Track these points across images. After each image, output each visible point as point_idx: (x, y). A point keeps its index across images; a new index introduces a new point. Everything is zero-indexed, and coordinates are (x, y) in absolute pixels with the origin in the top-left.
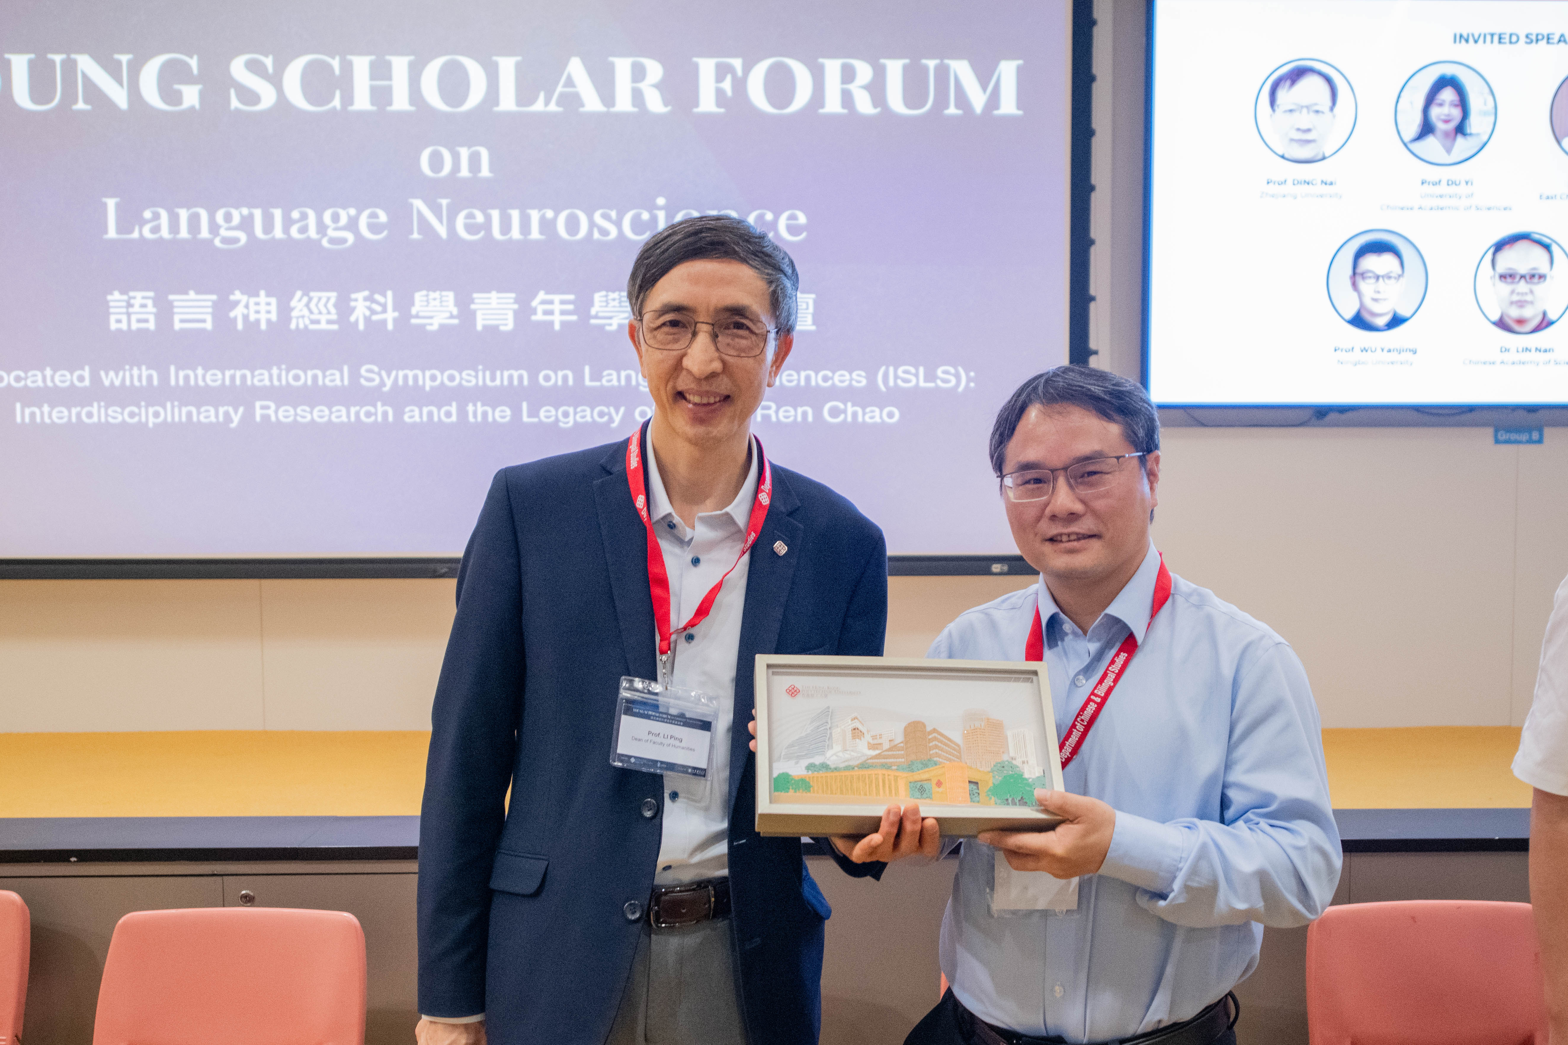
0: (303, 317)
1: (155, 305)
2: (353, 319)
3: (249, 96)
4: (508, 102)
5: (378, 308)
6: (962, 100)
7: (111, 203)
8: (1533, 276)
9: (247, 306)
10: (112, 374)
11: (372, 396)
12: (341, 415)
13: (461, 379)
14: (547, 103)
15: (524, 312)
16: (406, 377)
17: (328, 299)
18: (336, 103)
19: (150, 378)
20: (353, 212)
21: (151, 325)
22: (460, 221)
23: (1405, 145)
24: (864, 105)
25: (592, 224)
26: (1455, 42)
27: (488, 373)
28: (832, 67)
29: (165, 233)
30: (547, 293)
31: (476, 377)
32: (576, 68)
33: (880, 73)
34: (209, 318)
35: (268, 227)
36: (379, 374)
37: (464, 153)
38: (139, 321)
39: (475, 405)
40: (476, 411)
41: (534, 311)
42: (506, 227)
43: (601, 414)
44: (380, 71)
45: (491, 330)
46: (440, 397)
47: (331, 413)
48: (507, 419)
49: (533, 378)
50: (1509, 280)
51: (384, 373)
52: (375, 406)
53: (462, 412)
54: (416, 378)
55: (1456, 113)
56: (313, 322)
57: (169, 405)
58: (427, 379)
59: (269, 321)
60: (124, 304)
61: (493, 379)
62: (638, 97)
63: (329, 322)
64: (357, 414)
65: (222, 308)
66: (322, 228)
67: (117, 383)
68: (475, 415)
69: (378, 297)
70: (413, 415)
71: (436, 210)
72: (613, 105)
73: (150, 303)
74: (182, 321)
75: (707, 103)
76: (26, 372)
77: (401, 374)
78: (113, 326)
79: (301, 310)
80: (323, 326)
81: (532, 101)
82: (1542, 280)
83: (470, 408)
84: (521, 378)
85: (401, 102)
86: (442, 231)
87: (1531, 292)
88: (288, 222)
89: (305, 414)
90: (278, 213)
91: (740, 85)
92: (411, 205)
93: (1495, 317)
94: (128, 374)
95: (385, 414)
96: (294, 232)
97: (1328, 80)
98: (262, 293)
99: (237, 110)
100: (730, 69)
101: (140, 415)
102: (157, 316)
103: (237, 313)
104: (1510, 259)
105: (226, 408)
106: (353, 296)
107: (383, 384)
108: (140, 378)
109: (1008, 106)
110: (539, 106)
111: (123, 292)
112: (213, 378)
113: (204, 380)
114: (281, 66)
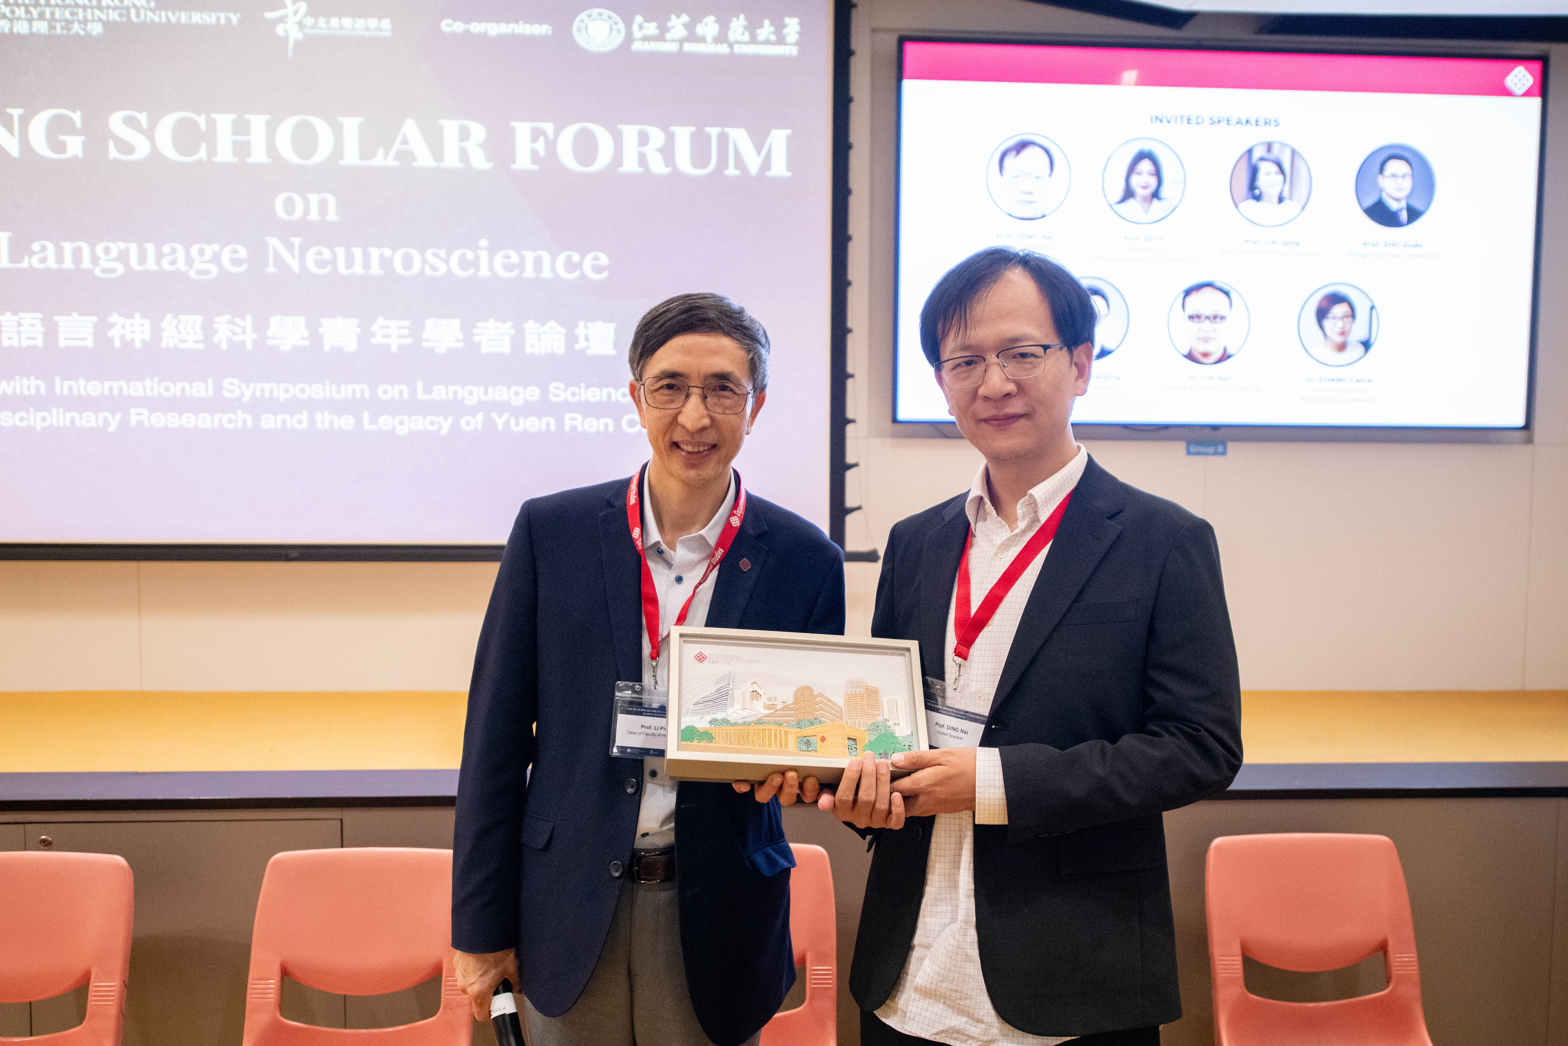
0: (173, 337)
1: (43, 325)
2: (216, 339)
3: (126, 147)
4: (351, 157)
5: (239, 330)
6: (740, 163)
7: (4, 236)
8: (1215, 317)
9: (123, 327)
10: (4, 383)
11: (233, 405)
12: (205, 421)
13: (311, 391)
14: (385, 158)
15: (365, 335)
16: (262, 390)
17: (195, 322)
18: (202, 154)
19: (38, 388)
20: (216, 247)
21: (39, 342)
22: (310, 257)
23: (1111, 206)
24: (657, 165)
25: (424, 262)
26: (1152, 121)
27: (334, 387)
28: (630, 132)
29: (51, 263)
30: (385, 319)
31: (324, 390)
32: (410, 128)
33: (670, 138)
34: (90, 337)
35: (142, 260)
36: (240, 387)
37: (314, 199)
38: (29, 338)
39: (323, 414)
40: (324, 420)
41: (374, 335)
42: (350, 264)
43: (432, 423)
44: (241, 127)
45: (338, 351)
46: (293, 406)
47: (197, 419)
48: (351, 426)
49: (374, 391)
50: (1196, 320)
51: (243, 386)
52: (236, 414)
53: (312, 420)
54: (271, 391)
55: (1153, 181)
56: (182, 341)
57: (54, 410)
58: (281, 391)
59: (143, 341)
60: (16, 324)
61: (339, 392)
62: (464, 154)
63: (196, 342)
64: (220, 421)
65: (101, 329)
66: (189, 261)
67: (9, 392)
68: (323, 422)
69: (238, 320)
70: (269, 422)
71: (290, 247)
72: (442, 161)
73: (38, 323)
74: (67, 339)
75: (523, 161)
77: (258, 386)
78: (6, 343)
79: (171, 331)
80: (191, 345)
81: (373, 156)
82: (1223, 320)
83: (318, 416)
84: (362, 392)
85: (258, 155)
86: (294, 265)
87: (1215, 330)
88: (160, 256)
89: (174, 420)
90: (151, 247)
91: (551, 146)
92: (268, 243)
94: (18, 384)
95: (245, 422)
96: (165, 264)
97: (1047, 151)
98: (137, 316)
99: (115, 159)
100: (543, 133)
101: (29, 419)
102: (45, 334)
103: (115, 333)
104: (1197, 302)
105: (105, 414)
106: (217, 319)
107: (242, 395)
108: (29, 387)
109: (779, 168)
110: (378, 160)
111: (15, 313)
112: (94, 388)
113: (86, 390)
114: (153, 123)
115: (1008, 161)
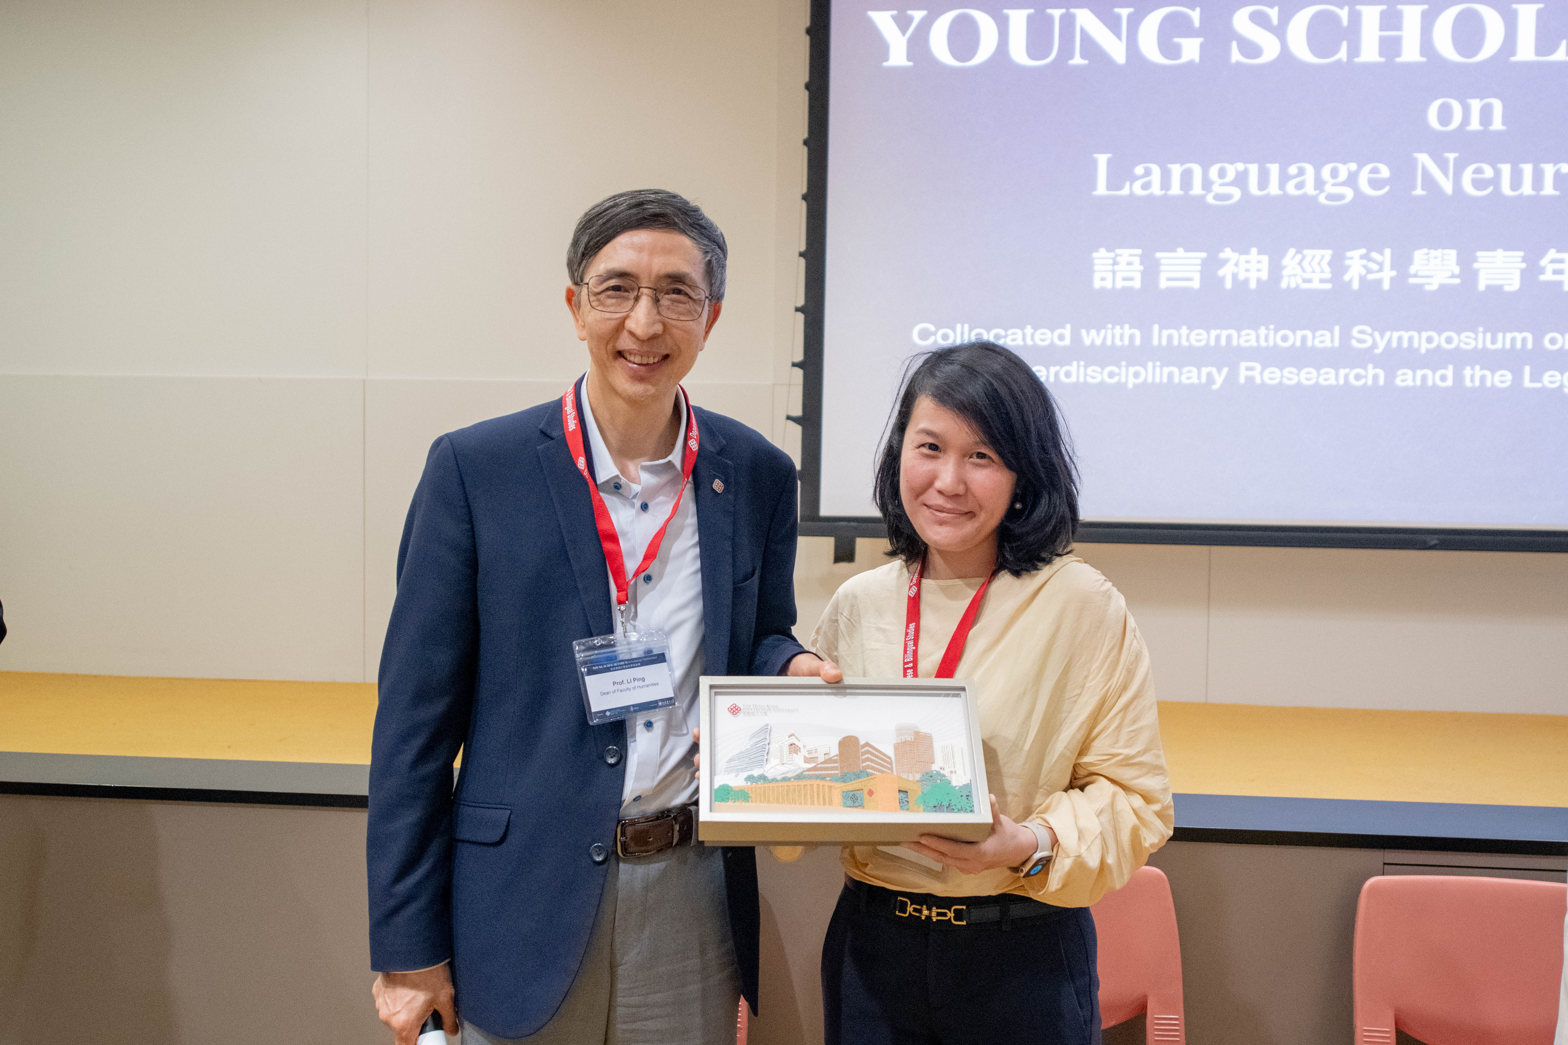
0: (1295, 275)
1: (1142, 263)
2: (1347, 278)
3: (1251, 49)
4: (1527, 51)
5: (1375, 267)
7: (1102, 160)
9: (1236, 265)
10: (1093, 332)
11: (1363, 358)
12: (1329, 377)
13: (1460, 341)
15: (1531, 272)
16: (1400, 339)
17: (1323, 257)
18: (1342, 54)
19: (1132, 338)
20: (1353, 166)
21: (1137, 284)
22: (1468, 175)
27: (1489, 335)
29: (1156, 190)
30: (1559, 251)
31: (1476, 339)
34: (1197, 277)
35: (1263, 182)
36: (1371, 335)
37: (1476, 105)
38: (1125, 279)
39: (1472, 369)
40: (1473, 376)
41: (1542, 271)
42: (1516, 183)
44: (1391, 21)
45: (1495, 290)
46: (1434, 359)
47: (1319, 375)
48: (1508, 384)
49: (1538, 340)
51: (1377, 334)
52: (1365, 368)
53: (1458, 376)
54: (1411, 339)
56: (1306, 281)
57: (1150, 364)
58: (1423, 341)
59: (1259, 281)
60: (1111, 261)
61: (1494, 342)
63: (1322, 281)
64: (1346, 376)
65: (1211, 266)
66: (1319, 184)
67: (1098, 342)
68: (1472, 379)
69: (1375, 255)
70: (1406, 378)
71: (1442, 165)
73: (1137, 260)
74: (1169, 279)
76: (1006, 330)
77: (1396, 335)
78: (1097, 284)
79: (1294, 269)
80: (1316, 285)
81: (1553, 50)
83: (1468, 371)
84: (1524, 340)
85: (1411, 52)
86: (1447, 186)
88: (1284, 178)
89: (1291, 376)
90: (1274, 169)
92: (1415, 160)
94: (1109, 332)
95: (1375, 377)
96: (1290, 188)
98: (1254, 250)
99: (1238, 64)
101: (1119, 374)
102: (1144, 274)
103: (1226, 272)
105: (1209, 369)
106: (1349, 254)
107: (1374, 346)
108: (1122, 336)
110: (1560, 55)
111: (1109, 250)
112: (1198, 338)
113: (1188, 340)
114: (1286, 18)
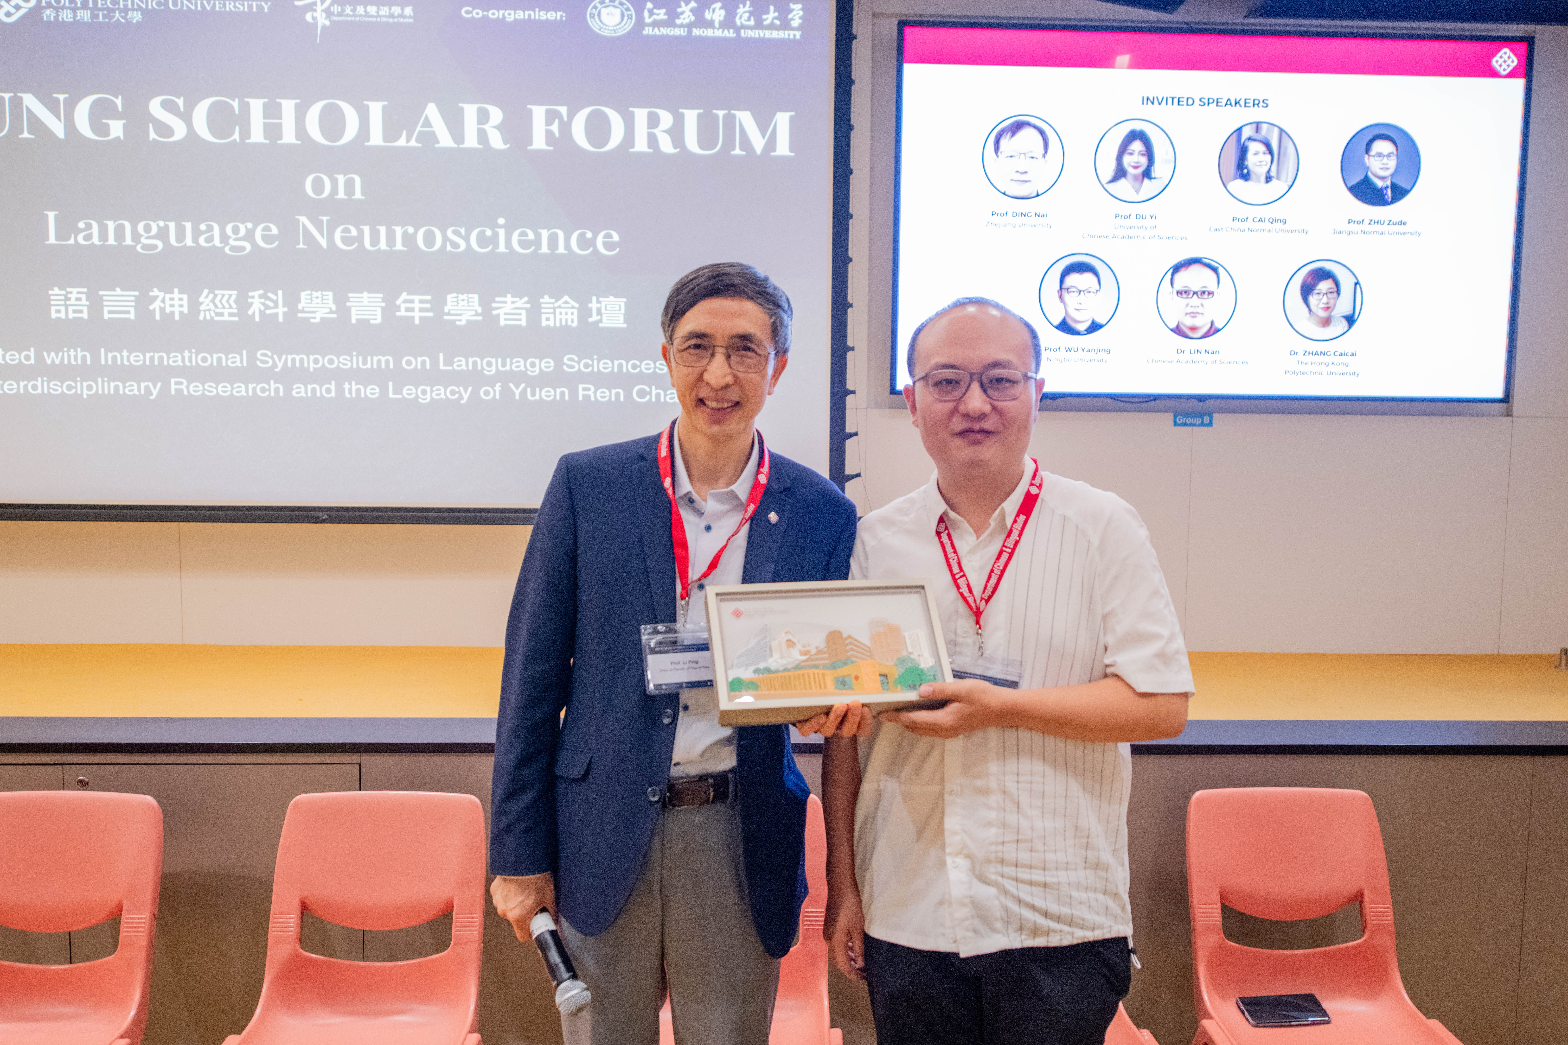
0: (209, 310)
1: (88, 299)
2: (250, 312)
3: (165, 130)
4: (376, 138)
5: (271, 304)
6: (746, 143)
7: (51, 215)
8: (1204, 292)
9: (163, 301)
10: (53, 354)
11: (266, 375)
12: (241, 390)
13: (339, 362)
14: (408, 140)
15: (390, 309)
16: (294, 360)
17: (230, 296)
18: (236, 136)
19: (84, 358)
20: (250, 225)
21: (85, 315)
22: (338, 234)
23: (1103, 186)
24: (666, 146)
25: (445, 239)
26: (1143, 104)
27: (360, 358)
28: (641, 115)
29: (96, 240)
30: (408, 294)
31: (351, 361)
32: (432, 111)
33: (679, 121)
34: (132, 310)
35: (181, 237)
36: (272, 358)
38: (75, 311)
39: (350, 384)
40: (351, 389)
41: (398, 308)
42: (375, 240)
43: (453, 393)
44: (272, 111)
45: (364, 323)
46: (322, 376)
47: (233, 388)
48: (377, 395)
49: (398, 362)
50: (1184, 296)
51: (275, 357)
52: (269, 384)
53: (340, 390)
54: (302, 360)
55: (1144, 161)
56: (217, 314)
57: (100, 380)
58: (311, 362)
59: (181, 313)
60: (63, 298)
61: (365, 363)
62: (482, 136)
63: (231, 315)
64: (254, 389)
65: (143, 303)
66: (224, 238)
67: (57, 362)
68: (350, 393)
69: (270, 295)
70: (300, 391)
71: (319, 226)
72: (463, 143)
73: (84, 297)
74: (110, 312)
75: (539, 142)
77: (290, 357)
78: (54, 315)
79: (208, 305)
80: (226, 318)
81: (397, 138)
82: (1211, 296)
83: (346, 386)
84: (387, 362)
85: (289, 137)
86: (323, 242)
87: (1202, 305)
88: (197, 234)
89: (211, 389)
90: (188, 226)
91: (566, 128)
92: (298, 220)
93: (1173, 325)
94: (66, 354)
95: (277, 390)
96: (202, 240)
97: (1042, 132)
98: (176, 290)
99: (155, 141)
100: (558, 115)
101: (76, 388)
102: (90, 308)
103: (156, 305)
104: (1185, 278)
105: (146, 383)
106: (251, 294)
107: (275, 365)
108: (76, 357)
109: (783, 148)
110: (402, 142)
111: (61, 288)
112: (136, 359)
113: (128, 360)
114: (191, 106)
115: (1004, 142)
